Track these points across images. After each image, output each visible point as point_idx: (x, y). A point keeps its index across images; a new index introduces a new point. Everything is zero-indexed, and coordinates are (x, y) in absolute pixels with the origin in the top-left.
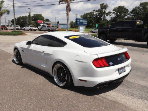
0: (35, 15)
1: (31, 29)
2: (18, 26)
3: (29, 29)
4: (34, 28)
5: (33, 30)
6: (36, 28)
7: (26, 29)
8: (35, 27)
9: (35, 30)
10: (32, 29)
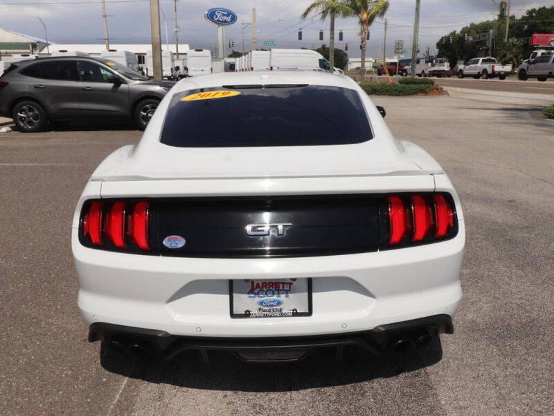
0: (534, 11)
1: (485, 71)
2: (441, 62)
3: (476, 72)
4: (498, 68)
5: (493, 75)
6: (508, 68)
7: (465, 72)
8: (504, 64)
9: (502, 76)
10: (490, 71)
